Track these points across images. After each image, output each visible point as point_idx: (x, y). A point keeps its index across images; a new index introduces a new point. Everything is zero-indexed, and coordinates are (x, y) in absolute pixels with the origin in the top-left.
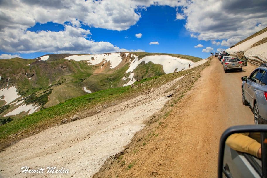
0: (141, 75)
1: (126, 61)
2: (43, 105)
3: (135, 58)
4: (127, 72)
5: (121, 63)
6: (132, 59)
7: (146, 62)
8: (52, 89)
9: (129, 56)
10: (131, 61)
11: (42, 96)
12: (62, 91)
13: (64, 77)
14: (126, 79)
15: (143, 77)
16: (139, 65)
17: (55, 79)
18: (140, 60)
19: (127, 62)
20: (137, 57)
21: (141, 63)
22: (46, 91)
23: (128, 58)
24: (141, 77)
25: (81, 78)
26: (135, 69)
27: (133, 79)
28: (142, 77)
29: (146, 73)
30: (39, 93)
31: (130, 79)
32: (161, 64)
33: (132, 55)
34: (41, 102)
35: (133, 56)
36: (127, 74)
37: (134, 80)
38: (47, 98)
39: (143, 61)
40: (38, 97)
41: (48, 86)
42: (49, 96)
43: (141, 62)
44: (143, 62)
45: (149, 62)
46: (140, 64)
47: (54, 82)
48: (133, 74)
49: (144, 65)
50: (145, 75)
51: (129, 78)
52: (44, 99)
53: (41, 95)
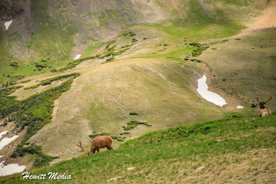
2: (30, 133)
8: (75, 75)
11: (34, 97)
12: (108, 85)
13: (132, 29)
17: (97, 35)
22: (56, 79)
25: (194, 41)
30: (26, 85)
34: (24, 119)
38: (50, 108)
40: (19, 99)
41: (67, 62)
42: (56, 102)
47: (91, 48)
52: (38, 112)
53: (34, 93)
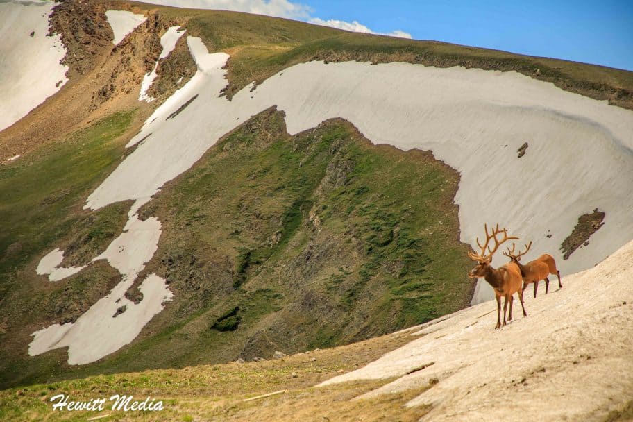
0: (231, 251)
1: (104, 94)
3: (194, 67)
4: (98, 200)
5: (49, 101)
6: (162, 72)
7: (295, 125)
9: (139, 41)
10: (152, 91)
14: (72, 271)
15: (253, 269)
16: (221, 145)
18: (244, 94)
19: (116, 103)
20: (222, 58)
21: (247, 129)
23: (125, 62)
24: (228, 263)
26: (183, 178)
27: (141, 277)
28: (236, 267)
29: (285, 237)
31: (116, 278)
32: (438, 156)
33: (170, 39)
35: (182, 43)
36: (90, 216)
37: (157, 290)
39: (267, 105)
43: (245, 117)
44: (273, 118)
45: (324, 125)
46: (239, 130)
48: (154, 224)
49: (279, 144)
50: (275, 251)
51: (105, 264)
